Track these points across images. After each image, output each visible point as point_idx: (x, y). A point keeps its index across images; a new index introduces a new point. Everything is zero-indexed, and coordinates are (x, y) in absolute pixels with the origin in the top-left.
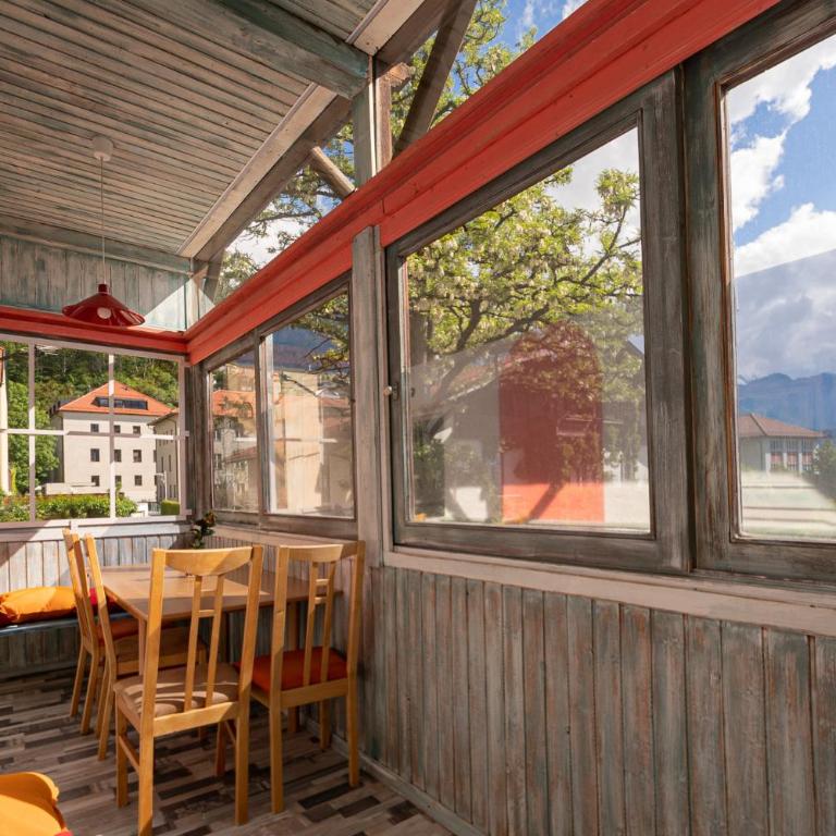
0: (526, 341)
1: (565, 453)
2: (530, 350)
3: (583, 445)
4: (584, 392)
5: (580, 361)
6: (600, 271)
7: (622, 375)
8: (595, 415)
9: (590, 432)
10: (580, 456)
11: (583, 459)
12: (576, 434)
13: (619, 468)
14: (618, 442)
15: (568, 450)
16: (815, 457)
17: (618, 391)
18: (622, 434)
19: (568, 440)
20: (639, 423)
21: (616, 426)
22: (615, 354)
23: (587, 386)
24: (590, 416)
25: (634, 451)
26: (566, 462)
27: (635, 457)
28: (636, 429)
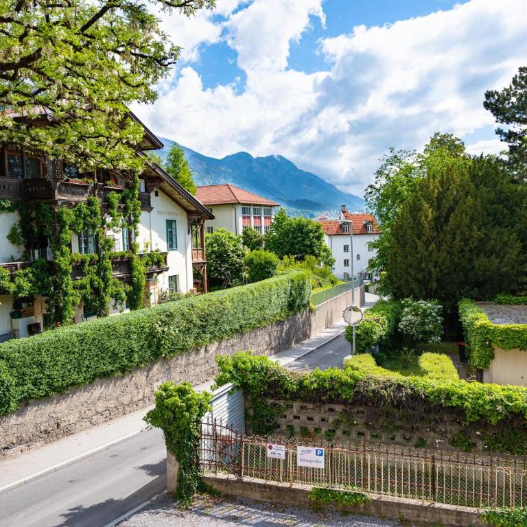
0: (16, 92)
1: (65, 217)
2: (21, 104)
3: (85, 210)
4: (85, 156)
5: (80, 122)
6: (102, 22)
7: (124, 141)
8: (96, 180)
9: (92, 197)
10: (82, 221)
11: (85, 224)
12: (76, 199)
13: (121, 233)
14: (119, 207)
15: (69, 215)
16: (273, 221)
17: (120, 157)
18: (123, 200)
19: (68, 204)
20: (139, 190)
21: (119, 191)
22: (118, 118)
23: (88, 150)
24: (90, 181)
25: (135, 216)
26: (67, 228)
27: (136, 221)
28: (137, 196)
